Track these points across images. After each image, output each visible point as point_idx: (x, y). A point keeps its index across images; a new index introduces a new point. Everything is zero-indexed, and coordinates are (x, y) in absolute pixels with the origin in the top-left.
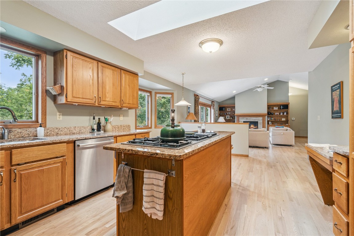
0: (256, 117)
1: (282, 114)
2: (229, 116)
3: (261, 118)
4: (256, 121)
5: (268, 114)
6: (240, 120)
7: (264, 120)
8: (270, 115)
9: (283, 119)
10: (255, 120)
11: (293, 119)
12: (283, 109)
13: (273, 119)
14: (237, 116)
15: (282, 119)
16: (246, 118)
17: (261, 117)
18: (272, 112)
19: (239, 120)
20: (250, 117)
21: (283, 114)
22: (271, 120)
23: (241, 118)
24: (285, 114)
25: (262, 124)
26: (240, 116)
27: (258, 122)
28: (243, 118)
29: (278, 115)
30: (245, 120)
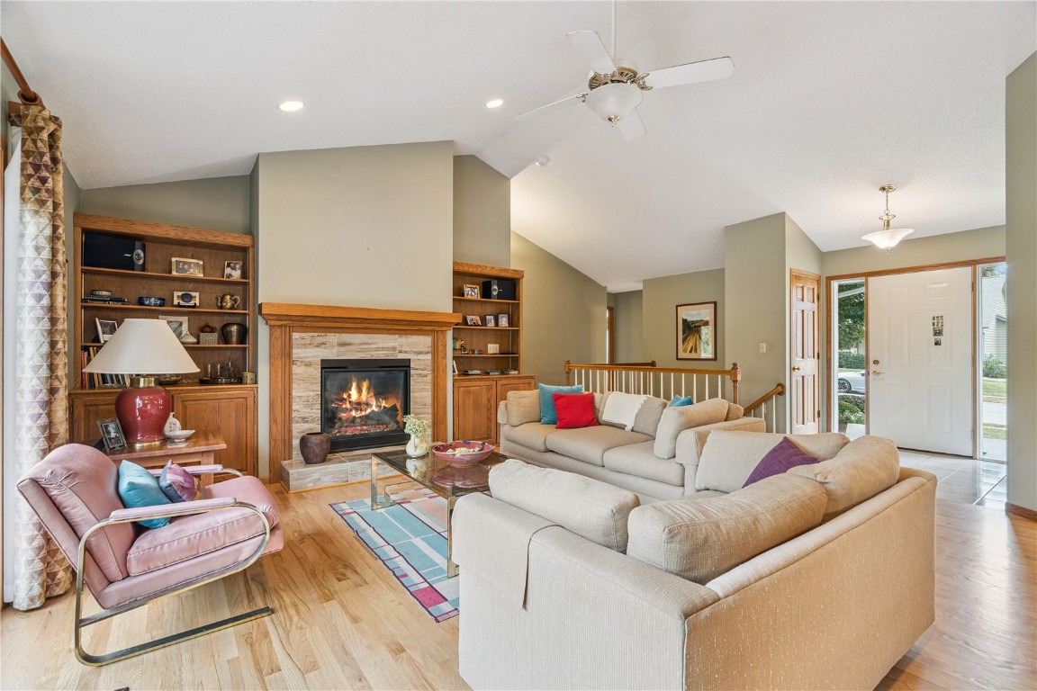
0: (404, 333)
1: (491, 324)
2: (185, 319)
3: (424, 341)
4: (401, 356)
6: (296, 353)
7: (436, 352)
9: (493, 348)
10: (394, 349)
12: (499, 296)
13: (458, 345)
14: (279, 317)
15: (489, 345)
16: (333, 338)
17: (421, 332)
19: (290, 355)
20: (366, 330)
21: (497, 323)
23: (307, 335)
24: (504, 322)
25: (430, 377)
26: (302, 318)
27: (412, 365)
28: (320, 340)
29: (478, 325)
30: (332, 354)
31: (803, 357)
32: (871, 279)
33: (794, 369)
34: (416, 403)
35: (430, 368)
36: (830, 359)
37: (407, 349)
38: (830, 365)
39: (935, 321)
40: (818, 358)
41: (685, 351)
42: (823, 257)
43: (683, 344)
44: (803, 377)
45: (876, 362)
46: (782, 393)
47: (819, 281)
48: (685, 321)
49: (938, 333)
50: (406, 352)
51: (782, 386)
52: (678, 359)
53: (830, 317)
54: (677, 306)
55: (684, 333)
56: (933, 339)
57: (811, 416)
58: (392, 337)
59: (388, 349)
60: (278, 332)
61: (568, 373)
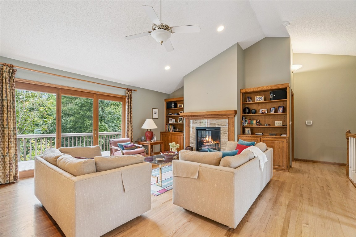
0: (218, 119)
3: (225, 121)
4: (217, 126)
5: (244, 111)
6: (191, 125)
7: (231, 125)
8: (248, 113)
9: (278, 123)
10: (215, 124)
11: (308, 122)
12: (274, 99)
13: (255, 122)
14: (188, 116)
15: (276, 122)
16: (198, 121)
17: (225, 118)
18: (253, 107)
19: (189, 126)
21: (276, 111)
22: (251, 126)
23: (193, 120)
24: (281, 110)
25: (228, 134)
27: (221, 129)
28: (195, 122)
29: (266, 113)
30: (198, 125)
34: (222, 143)
35: (228, 131)
37: (219, 124)
50: (219, 125)
58: (215, 120)
59: (213, 124)
60: (187, 120)
61: (348, 139)
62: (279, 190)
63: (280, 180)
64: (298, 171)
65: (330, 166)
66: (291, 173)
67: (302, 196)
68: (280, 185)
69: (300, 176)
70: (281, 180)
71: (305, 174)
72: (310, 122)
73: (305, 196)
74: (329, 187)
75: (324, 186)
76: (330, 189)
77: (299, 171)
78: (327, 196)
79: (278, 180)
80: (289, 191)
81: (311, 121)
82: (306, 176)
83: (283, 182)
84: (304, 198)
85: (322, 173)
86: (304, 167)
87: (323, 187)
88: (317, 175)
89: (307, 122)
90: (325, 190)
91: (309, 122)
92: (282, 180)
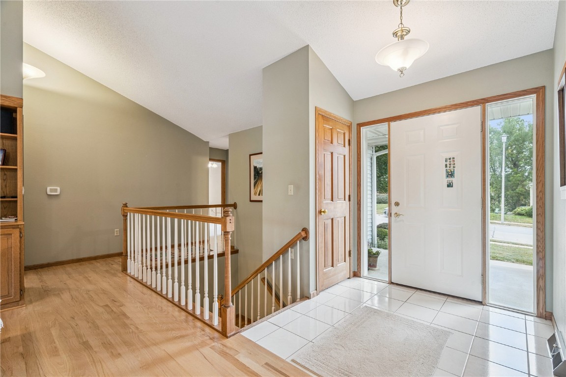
31: (332, 200)
32: (393, 124)
33: (320, 212)
36: (360, 201)
38: (360, 207)
39: (448, 163)
40: (350, 200)
41: (255, 194)
42: (354, 105)
43: (254, 188)
44: (332, 219)
45: (397, 204)
46: (306, 238)
47: (350, 127)
48: (255, 168)
49: (450, 174)
51: (305, 230)
52: (251, 201)
53: (360, 161)
54: (250, 155)
55: (255, 178)
56: (445, 181)
57: (341, 257)
61: (125, 216)
62: (26, 364)
63: (12, 334)
64: (44, 293)
65: (92, 263)
66: (31, 302)
67: (87, 346)
68: (21, 349)
69: (55, 301)
70: (16, 332)
71: (61, 295)
72: (56, 190)
73: (93, 341)
74: (115, 301)
75: (109, 304)
76: (118, 304)
77: (45, 291)
78: (125, 320)
79: (7, 336)
80: (55, 352)
81: (59, 189)
82: (66, 296)
83: (23, 336)
84: (95, 350)
85: (89, 280)
86: (50, 279)
87: (107, 306)
88: (83, 288)
89: (48, 188)
90: (114, 309)
91: (53, 189)
92: (19, 333)
